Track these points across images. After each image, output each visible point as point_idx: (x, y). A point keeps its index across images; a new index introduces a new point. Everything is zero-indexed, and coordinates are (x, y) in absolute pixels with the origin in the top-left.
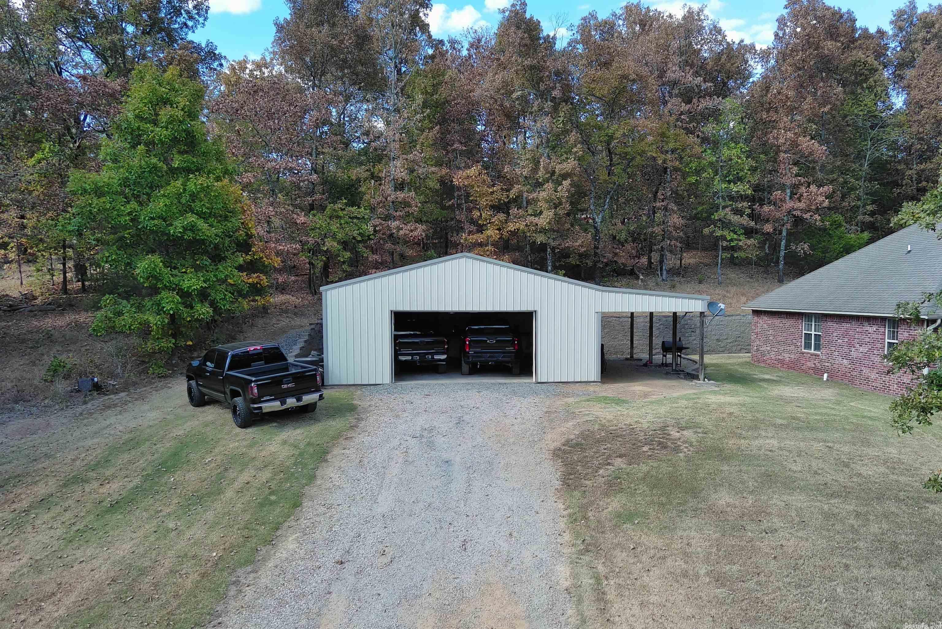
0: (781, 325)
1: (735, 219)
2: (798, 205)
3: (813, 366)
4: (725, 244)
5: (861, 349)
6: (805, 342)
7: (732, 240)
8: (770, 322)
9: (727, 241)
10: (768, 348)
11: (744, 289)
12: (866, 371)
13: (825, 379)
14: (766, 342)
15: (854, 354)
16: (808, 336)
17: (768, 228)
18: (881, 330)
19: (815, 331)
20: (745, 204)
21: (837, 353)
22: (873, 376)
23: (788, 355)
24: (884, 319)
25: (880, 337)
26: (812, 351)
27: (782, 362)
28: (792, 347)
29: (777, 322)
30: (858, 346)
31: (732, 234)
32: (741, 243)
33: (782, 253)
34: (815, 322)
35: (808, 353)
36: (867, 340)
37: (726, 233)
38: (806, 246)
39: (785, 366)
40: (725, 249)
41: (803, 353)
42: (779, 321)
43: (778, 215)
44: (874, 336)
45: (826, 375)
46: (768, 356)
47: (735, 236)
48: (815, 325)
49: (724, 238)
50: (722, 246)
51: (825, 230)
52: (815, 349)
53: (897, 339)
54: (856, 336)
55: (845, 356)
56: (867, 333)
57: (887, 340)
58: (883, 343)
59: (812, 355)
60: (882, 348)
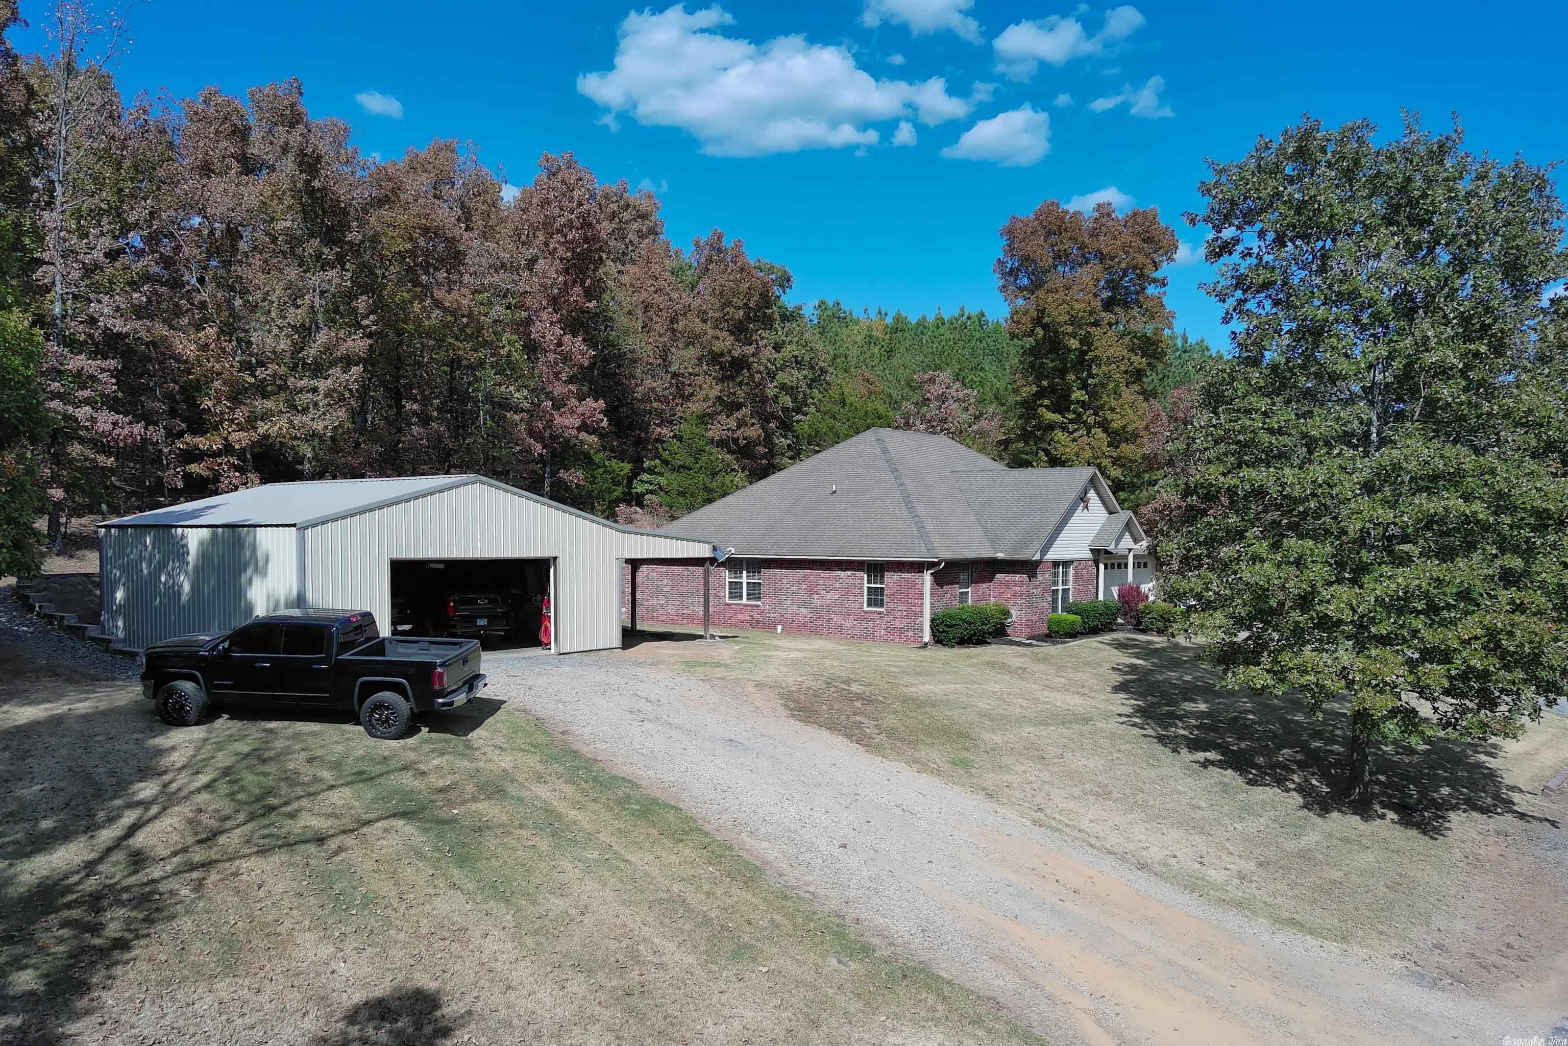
0: (686, 573)
3: (749, 618)
10: (662, 602)
12: (837, 619)
13: (779, 632)
14: (656, 595)
15: (817, 601)
16: (735, 586)
18: (858, 573)
19: (747, 579)
21: (789, 602)
22: (849, 623)
24: (861, 563)
25: (858, 582)
26: (745, 601)
30: (823, 592)
34: (747, 567)
35: (738, 604)
36: (838, 585)
41: (729, 604)
44: (847, 581)
45: (779, 628)
46: (662, 611)
48: (747, 571)
52: (749, 598)
53: (882, 583)
54: (821, 582)
55: (804, 604)
56: (837, 579)
57: (866, 585)
58: (862, 588)
59: (746, 606)
60: (862, 594)
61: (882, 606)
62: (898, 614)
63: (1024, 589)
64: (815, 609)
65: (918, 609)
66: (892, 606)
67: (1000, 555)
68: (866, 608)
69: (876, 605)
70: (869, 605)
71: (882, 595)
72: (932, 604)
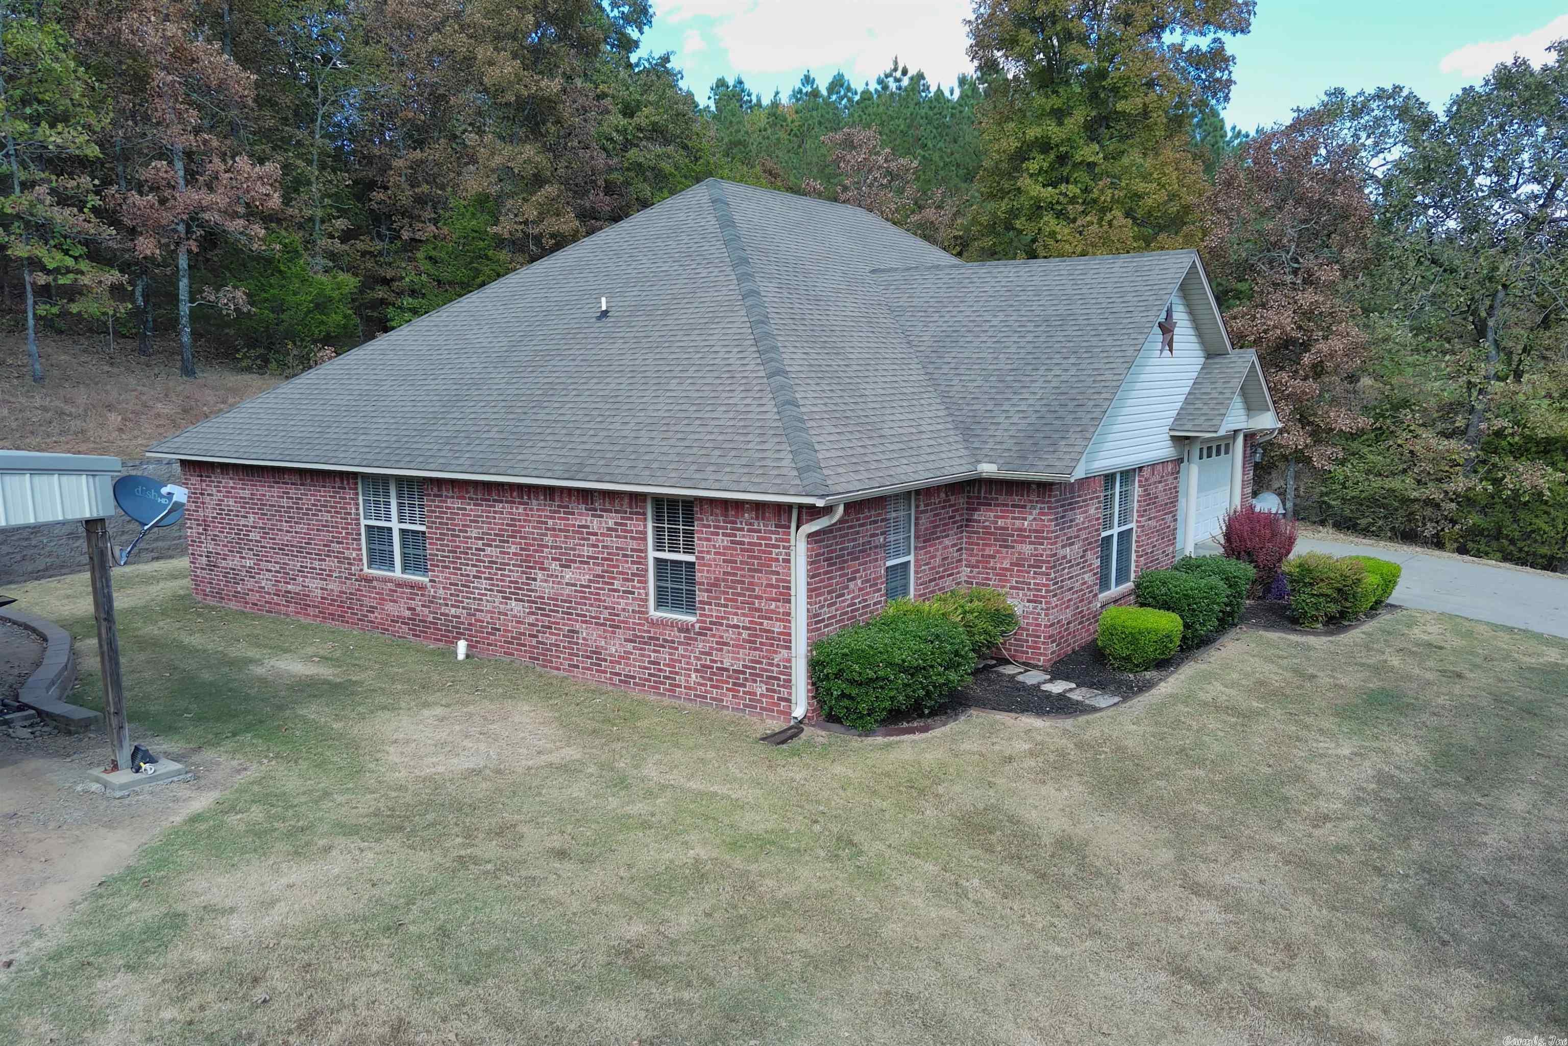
0: (285, 502)
1: (63, 217)
2: (207, 198)
3: (408, 613)
4: (42, 279)
5: (568, 575)
6: (370, 551)
7: (57, 271)
8: (247, 493)
9: (48, 272)
10: (248, 563)
11: (107, 392)
12: (588, 634)
13: (461, 656)
14: (240, 543)
15: (543, 586)
16: (378, 536)
17: (146, 246)
18: (633, 525)
19: (401, 521)
20: (85, 180)
21: (484, 584)
22: (614, 647)
23: (318, 583)
24: (637, 498)
25: (634, 544)
26: (398, 573)
27: (302, 601)
28: (331, 563)
29: (271, 493)
30: (555, 566)
31: (59, 256)
32: (85, 280)
33: (185, 308)
34: (399, 496)
35: (385, 580)
36: (587, 551)
37: (41, 252)
38: (239, 294)
39: (310, 611)
40: (44, 292)
41: (368, 580)
42: (276, 491)
43: (166, 217)
44: (608, 541)
45: (462, 647)
46: (250, 583)
47: (70, 262)
48: (400, 505)
49: (35, 264)
50: (34, 284)
51: (269, 261)
52: (405, 568)
53: (689, 550)
54: (549, 541)
55: (515, 592)
56: (583, 532)
57: (652, 554)
58: (641, 561)
59: (400, 584)
60: (642, 575)
61: (690, 606)
62: (729, 635)
63: (1045, 549)
64: (539, 606)
65: (778, 628)
66: (713, 611)
67: (988, 469)
68: (654, 613)
69: (676, 605)
70: (661, 603)
71: (691, 581)
72: (814, 619)
